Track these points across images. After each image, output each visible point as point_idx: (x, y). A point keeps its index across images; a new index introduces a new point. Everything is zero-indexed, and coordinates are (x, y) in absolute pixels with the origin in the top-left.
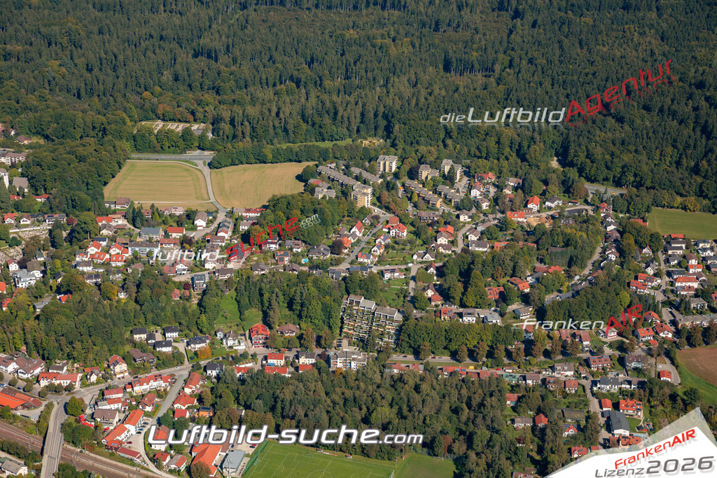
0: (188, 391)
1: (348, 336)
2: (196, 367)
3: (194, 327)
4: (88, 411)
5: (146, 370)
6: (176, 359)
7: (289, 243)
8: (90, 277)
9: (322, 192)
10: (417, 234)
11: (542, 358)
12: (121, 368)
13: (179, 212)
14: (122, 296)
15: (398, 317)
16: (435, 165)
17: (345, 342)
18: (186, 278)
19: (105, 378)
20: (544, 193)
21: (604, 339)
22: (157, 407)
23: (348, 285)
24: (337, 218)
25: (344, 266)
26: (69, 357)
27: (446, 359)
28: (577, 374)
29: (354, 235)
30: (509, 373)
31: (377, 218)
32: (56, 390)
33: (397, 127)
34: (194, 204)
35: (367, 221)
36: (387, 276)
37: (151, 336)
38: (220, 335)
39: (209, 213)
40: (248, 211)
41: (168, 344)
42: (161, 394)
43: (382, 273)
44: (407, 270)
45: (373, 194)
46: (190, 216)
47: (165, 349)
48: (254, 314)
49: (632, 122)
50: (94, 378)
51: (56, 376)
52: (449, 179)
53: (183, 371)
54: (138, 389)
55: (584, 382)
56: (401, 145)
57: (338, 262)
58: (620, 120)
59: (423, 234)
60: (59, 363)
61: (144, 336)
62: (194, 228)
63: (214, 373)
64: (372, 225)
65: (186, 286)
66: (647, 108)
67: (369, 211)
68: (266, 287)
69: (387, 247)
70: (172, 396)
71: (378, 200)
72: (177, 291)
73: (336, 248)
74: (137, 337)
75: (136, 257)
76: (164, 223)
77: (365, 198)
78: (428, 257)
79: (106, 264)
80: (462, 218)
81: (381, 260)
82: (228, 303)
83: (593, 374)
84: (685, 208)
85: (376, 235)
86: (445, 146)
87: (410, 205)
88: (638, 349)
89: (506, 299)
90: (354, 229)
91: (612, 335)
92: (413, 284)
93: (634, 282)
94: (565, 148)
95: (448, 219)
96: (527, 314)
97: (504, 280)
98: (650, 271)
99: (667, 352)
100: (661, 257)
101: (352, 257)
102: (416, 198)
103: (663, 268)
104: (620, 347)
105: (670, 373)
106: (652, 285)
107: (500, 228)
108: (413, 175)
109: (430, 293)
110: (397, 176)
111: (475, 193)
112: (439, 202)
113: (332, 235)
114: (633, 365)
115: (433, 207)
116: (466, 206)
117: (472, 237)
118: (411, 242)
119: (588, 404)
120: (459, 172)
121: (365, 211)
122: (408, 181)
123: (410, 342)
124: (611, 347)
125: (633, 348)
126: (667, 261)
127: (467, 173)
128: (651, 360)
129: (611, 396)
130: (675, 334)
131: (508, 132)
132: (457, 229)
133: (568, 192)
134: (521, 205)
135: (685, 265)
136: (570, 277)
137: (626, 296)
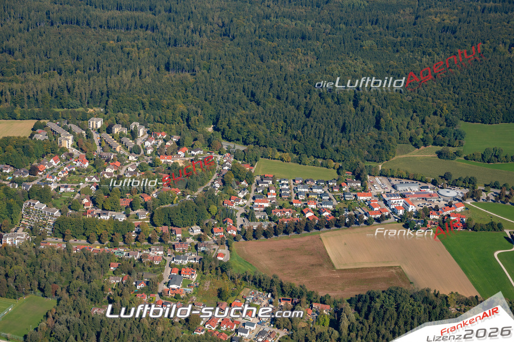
1: (24, 226)
7: (1, 166)
9: (41, 136)
10: (94, 165)
11: (146, 243)
15: (57, 213)
16: (126, 125)
17: (20, 229)
20: (192, 146)
21: (191, 234)
23: (31, 194)
24: (42, 153)
25: (35, 182)
27: (84, 241)
28: (165, 252)
29: (50, 164)
30: (122, 252)
31: (71, 155)
33: (111, 101)
35: (63, 156)
36: (62, 190)
43: (59, 188)
44: (78, 187)
45: (75, 140)
52: (133, 135)
55: (168, 258)
57: (31, 179)
58: (258, 104)
59: (97, 166)
64: (67, 159)
67: (67, 150)
69: (70, 172)
71: (78, 145)
73: (33, 171)
77: (68, 142)
78: (94, 180)
80: (130, 158)
81: (63, 180)
83: (175, 253)
84: (282, 160)
85: (65, 165)
86: (139, 114)
87: (99, 149)
88: (210, 240)
89: (132, 206)
90: (52, 161)
91: (197, 231)
92: (78, 195)
93: (227, 201)
94: (218, 119)
95: (121, 159)
96: (144, 216)
97: (137, 195)
98: (241, 195)
99: (227, 243)
100: (254, 187)
101: (44, 177)
102: (104, 144)
103: (252, 195)
104: (199, 238)
105: (223, 255)
106: (239, 203)
107: (150, 165)
108: (109, 130)
109: (85, 201)
110: (99, 131)
111: (148, 144)
112: (118, 148)
113: (35, 164)
114: (202, 249)
115: (114, 151)
116: (135, 151)
117: (131, 169)
118: (88, 170)
119: (162, 270)
120: (142, 131)
121: (64, 150)
122: (104, 134)
123: (60, 230)
124: (194, 238)
125: (205, 238)
126: (256, 190)
127: (148, 132)
128: (216, 247)
129: (181, 266)
130: (238, 232)
131: (181, 107)
132: (123, 164)
133: (209, 146)
134: (173, 152)
135: (266, 193)
136: (184, 195)
137: (214, 209)
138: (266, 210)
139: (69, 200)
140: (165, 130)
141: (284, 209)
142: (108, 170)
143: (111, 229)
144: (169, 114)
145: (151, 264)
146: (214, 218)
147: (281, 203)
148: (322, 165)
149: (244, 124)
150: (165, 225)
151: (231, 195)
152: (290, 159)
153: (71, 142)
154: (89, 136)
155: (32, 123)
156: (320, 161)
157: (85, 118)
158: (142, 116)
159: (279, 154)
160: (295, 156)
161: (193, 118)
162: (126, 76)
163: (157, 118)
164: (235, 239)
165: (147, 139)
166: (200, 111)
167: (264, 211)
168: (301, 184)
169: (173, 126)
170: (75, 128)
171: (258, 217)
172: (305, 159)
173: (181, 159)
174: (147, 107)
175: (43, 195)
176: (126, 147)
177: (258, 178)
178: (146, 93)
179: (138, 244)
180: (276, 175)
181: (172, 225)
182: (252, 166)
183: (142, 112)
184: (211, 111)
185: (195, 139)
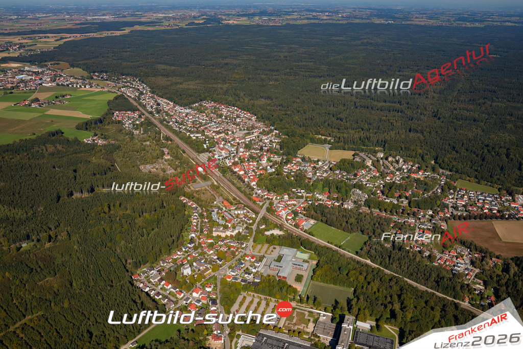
0: (302, 206)
1: (351, 200)
2: (306, 200)
3: (308, 189)
4: (274, 205)
5: (293, 198)
6: (302, 197)
7: (342, 172)
8: (286, 172)
9: (357, 159)
10: (381, 175)
11: (407, 215)
12: (286, 197)
13: (316, 159)
14: (292, 178)
15: (366, 196)
16: (394, 157)
17: (350, 201)
18: (311, 177)
19: (282, 198)
20: (425, 170)
22: (293, 208)
23: (355, 186)
24: (358, 167)
25: (356, 181)
26: (274, 191)
27: (378, 210)
28: (416, 221)
29: (362, 173)
30: (395, 218)
31: (371, 169)
32: (268, 199)
33: (386, 145)
34: (320, 158)
35: (367, 170)
36: (368, 185)
37: (297, 190)
38: (315, 193)
39: (323, 161)
40: (334, 162)
41: (301, 193)
42: (295, 205)
43: (366, 184)
44: (375, 184)
45: (372, 162)
46: (318, 161)
47: (299, 194)
48: (327, 189)
49: (460, 153)
50: (278, 198)
51: (269, 195)
52: (397, 162)
53: (302, 201)
54: (289, 203)
55: (417, 224)
56: (386, 150)
57: (355, 179)
58: (457, 152)
59: (383, 175)
60: (271, 192)
61: (295, 190)
62: (318, 164)
63: (310, 202)
64: (369, 171)
65: (310, 179)
66: (467, 150)
67: (369, 167)
68: (331, 182)
69: (371, 177)
70: (297, 206)
71: (373, 165)
72: (307, 180)
73: (355, 175)
74: (293, 190)
75: (300, 169)
76: (311, 162)
77: (369, 163)
78: (382, 182)
79: (292, 170)
80: (397, 173)
81: (368, 181)
82: (320, 185)
83: (420, 222)
84: (469, 181)
85: (369, 174)
86: (400, 152)
87: (382, 167)
88: (437, 218)
89: (400, 197)
90: (363, 171)
91: (431, 213)
92: (375, 188)
93: (444, 199)
94: (437, 158)
95: (392, 173)
96: (406, 202)
97: (402, 192)
98: (450, 197)
99: (446, 220)
100: (456, 194)
101: (360, 178)
102: (385, 165)
103: (456, 197)
104: (432, 216)
105: (444, 226)
106: (450, 201)
107: (407, 177)
108: (387, 159)
109: (378, 192)
110: (382, 159)
111: (404, 167)
112: (391, 168)
113: (356, 172)
114: (433, 222)
115: (389, 169)
116: (399, 169)
117: (398, 179)
118: (378, 177)
119: (415, 230)
120: (401, 160)
121: (368, 167)
122: (384, 161)
123: (368, 204)
124: (429, 216)
125: (435, 217)
126: (457, 195)
127: (404, 161)
128: (440, 221)
129: (424, 229)
130: (450, 215)
131: (420, 151)
132: (394, 176)
133: (433, 171)
134: (417, 172)
135: (462, 197)
136: (424, 194)
137: (439, 202)
138: (463, 206)
139: (371, 190)
140: (412, 161)
141: (473, 207)
142: (388, 178)
143: (391, 206)
144: (414, 154)
145: (409, 226)
146: (438, 207)
147: (471, 204)
148: (490, 186)
149: (451, 162)
150: (415, 208)
151: (446, 196)
152: (474, 181)
153: (370, 163)
154: (378, 161)
155: (353, 152)
156: (489, 184)
157: (376, 152)
158: (401, 153)
159: (468, 178)
160: (476, 180)
161: (425, 157)
162: (393, 134)
163: (408, 155)
164: (449, 218)
165: (404, 165)
166: (428, 153)
167: (462, 206)
168: (480, 194)
169: (416, 160)
170: (372, 157)
171: (459, 209)
172: (482, 182)
173: (420, 175)
174: (403, 149)
175: (360, 186)
176: (394, 168)
177: (458, 189)
178: (403, 143)
179: (403, 215)
180: (467, 188)
181: (419, 208)
182: (455, 182)
183: (401, 151)
184: (434, 154)
185: (427, 167)
